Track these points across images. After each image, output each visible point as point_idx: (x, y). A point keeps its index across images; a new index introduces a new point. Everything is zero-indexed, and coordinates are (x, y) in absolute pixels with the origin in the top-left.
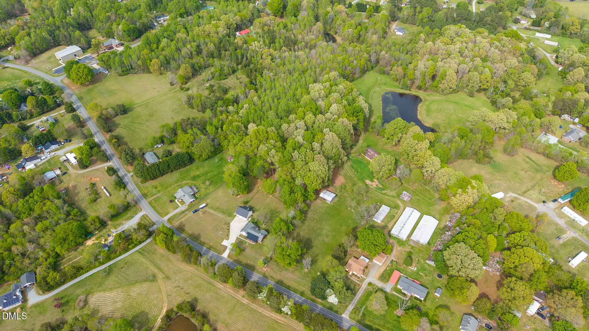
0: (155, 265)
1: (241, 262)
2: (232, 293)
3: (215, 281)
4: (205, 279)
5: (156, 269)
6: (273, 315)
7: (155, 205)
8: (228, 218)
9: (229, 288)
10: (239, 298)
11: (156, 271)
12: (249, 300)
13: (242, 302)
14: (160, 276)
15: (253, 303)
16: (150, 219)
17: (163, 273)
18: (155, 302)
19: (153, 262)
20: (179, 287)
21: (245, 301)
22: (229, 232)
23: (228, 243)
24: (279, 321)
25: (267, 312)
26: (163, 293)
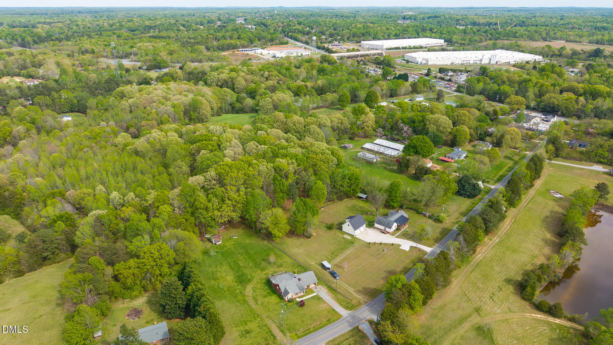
0: (455, 327)
1: (437, 238)
2: (488, 248)
3: (474, 261)
4: (471, 270)
5: (463, 326)
6: (507, 223)
7: (302, 330)
8: (356, 244)
9: (481, 249)
10: (493, 243)
11: (467, 326)
12: (494, 236)
13: (499, 241)
14: (475, 320)
15: (497, 234)
16: (343, 335)
17: (470, 316)
18: (527, 328)
19: (448, 331)
20: (491, 297)
21: (496, 239)
22: (385, 244)
23: (406, 245)
24: (513, 221)
25: (505, 227)
26: (508, 317)
